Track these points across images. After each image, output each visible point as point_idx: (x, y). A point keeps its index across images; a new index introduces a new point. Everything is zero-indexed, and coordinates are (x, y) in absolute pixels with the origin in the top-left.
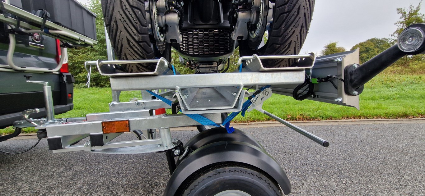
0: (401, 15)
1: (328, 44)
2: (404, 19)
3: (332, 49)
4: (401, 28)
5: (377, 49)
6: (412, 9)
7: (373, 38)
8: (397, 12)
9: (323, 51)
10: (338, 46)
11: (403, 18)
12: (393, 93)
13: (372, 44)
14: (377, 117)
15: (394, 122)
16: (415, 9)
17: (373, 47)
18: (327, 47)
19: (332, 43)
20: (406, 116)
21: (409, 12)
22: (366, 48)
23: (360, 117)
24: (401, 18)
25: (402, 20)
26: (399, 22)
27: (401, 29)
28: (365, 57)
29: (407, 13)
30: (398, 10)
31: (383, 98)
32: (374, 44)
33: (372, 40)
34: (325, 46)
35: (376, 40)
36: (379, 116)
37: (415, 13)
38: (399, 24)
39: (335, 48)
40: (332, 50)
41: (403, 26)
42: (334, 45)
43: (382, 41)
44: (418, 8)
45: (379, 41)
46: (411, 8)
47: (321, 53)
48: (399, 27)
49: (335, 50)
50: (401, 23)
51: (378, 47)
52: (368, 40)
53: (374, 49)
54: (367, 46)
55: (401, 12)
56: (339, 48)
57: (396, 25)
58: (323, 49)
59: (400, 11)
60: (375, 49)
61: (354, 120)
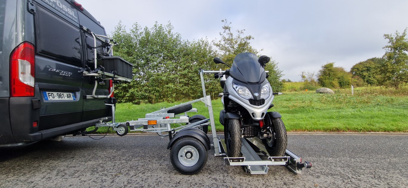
0: (388, 40)
2: (392, 44)
6: (398, 35)
8: (385, 37)
9: (320, 71)
13: (373, 63)
16: (401, 35)
17: (374, 66)
18: (324, 67)
19: (329, 63)
21: (395, 37)
22: (367, 67)
25: (390, 44)
26: (387, 47)
29: (394, 38)
30: (385, 35)
33: (373, 60)
34: (322, 66)
35: (376, 59)
38: (387, 49)
39: (332, 68)
40: (330, 70)
41: (391, 50)
42: (331, 65)
44: (404, 34)
49: (332, 70)
50: (389, 47)
52: (369, 60)
54: (368, 65)
55: (388, 38)
57: (385, 49)
58: (321, 69)
59: (387, 36)
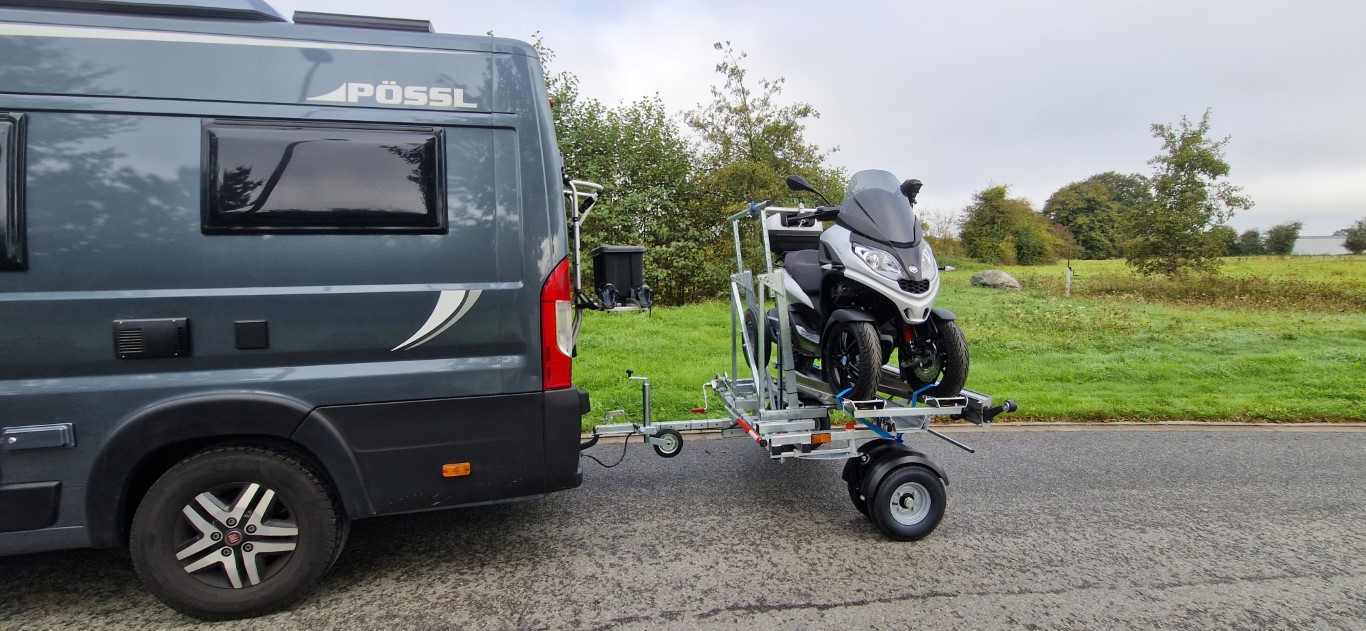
0: (1162, 141)
1: (984, 190)
2: (1171, 152)
3: (993, 203)
4: (1164, 173)
5: (1116, 206)
7: (1108, 171)
8: (1154, 132)
9: (969, 209)
10: (1011, 195)
11: (1169, 149)
12: (1102, 366)
13: (1104, 190)
14: (1056, 420)
15: (1077, 428)
16: (1195, 128)
17: (1105, 198)
18: (981, 198)
19: (994, 186)
20: (1099, 417)
21: (1181, 134)
22: (1088, 201)
23: (1028, 419)
24: (1166, 147)
25: (1166, 153)
26: (1159, 159)
27: (1164, 176)
28: (1084, 227)
30: (1156, 127)
31: (1081, 376)
32: (1110, 190)
33: (1105, 178)
34: (976, 195)
35: (1114, 178)
36: (1058, 417)
37: (1195, 138)
38: (1159, 165)
39: (1003, 201)
40: (996, 209)
41: (1168, 169)
42: (999, 193)
43: (1130, 182)
44: (1204, 127)
45: (1123, 181)
46: (1185, 126)
47: (965, 214)
48: (1160, 170)
49: (1001, 209)
50: (1164, 161)
51: (1119, 199)
52: (1094, 178)
53: (1109, 203)
54: (1091, 195)
55: (1162, 134)
56: (1014, 202)
57: (1153, 165)
58: (971, 203)
59: (1159, 129)
60: (1112, 206)
61: (1019, 423)
